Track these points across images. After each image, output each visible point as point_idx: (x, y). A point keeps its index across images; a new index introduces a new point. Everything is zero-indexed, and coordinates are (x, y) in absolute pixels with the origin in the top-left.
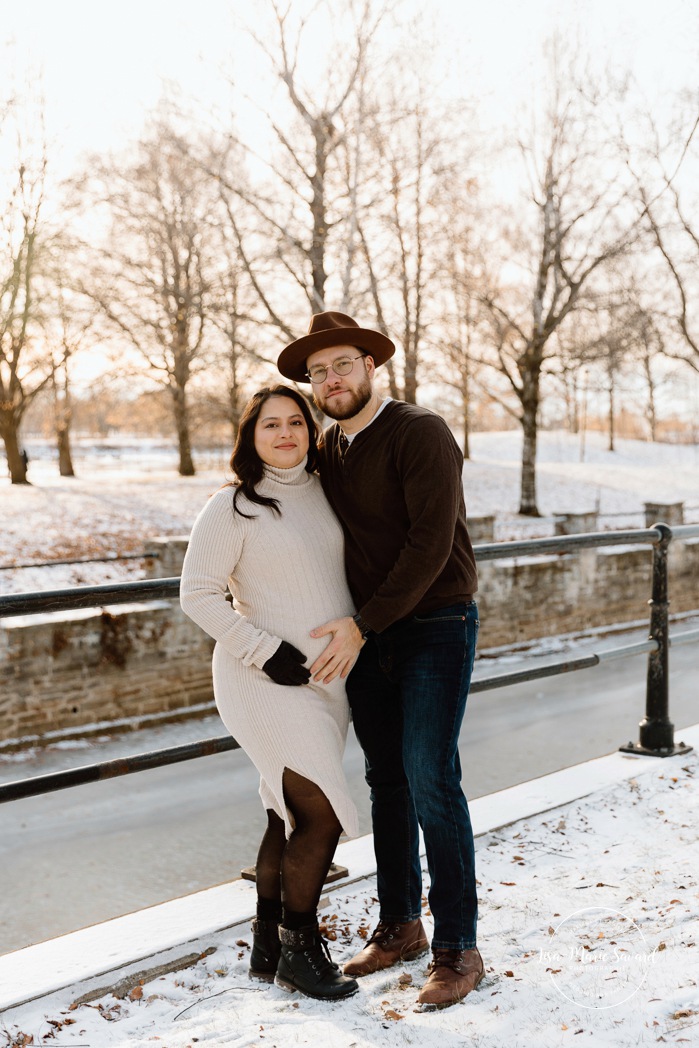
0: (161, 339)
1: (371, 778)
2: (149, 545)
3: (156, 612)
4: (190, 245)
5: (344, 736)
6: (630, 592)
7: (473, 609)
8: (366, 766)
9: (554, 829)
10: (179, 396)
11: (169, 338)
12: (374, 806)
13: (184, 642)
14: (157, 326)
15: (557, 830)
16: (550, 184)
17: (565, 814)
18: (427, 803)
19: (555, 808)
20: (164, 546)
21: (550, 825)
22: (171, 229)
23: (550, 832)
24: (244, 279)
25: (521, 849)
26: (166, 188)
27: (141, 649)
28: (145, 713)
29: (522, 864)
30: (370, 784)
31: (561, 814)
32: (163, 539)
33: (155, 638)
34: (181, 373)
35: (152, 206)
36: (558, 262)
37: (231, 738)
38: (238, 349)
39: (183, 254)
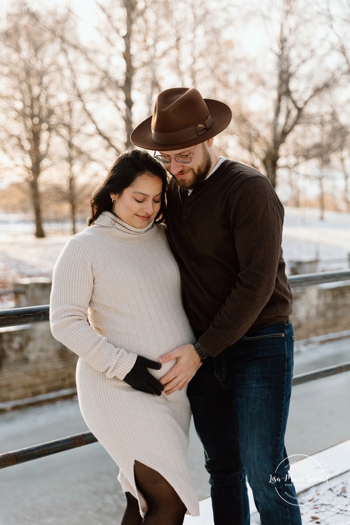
0: (22, 147)
1: (210, 466)
2: (17, 285)
3: (22, 331)
4: (40, 84)
5: (187, 432)
6: (340, 312)
7: (289, 327)
8: (206, 456)
9: (338, 493)
10: (34, 185)
11: (28, 146)
12: (212, 489)
13: (42, 350)
14: (19, 139)
15: (340, 493)
16: (283, 41)
17: (344, 480)
18: (263, 491)
19: (336, 477)
20: (26, 286)
21: (335, 490)
22: (28, 73)
23: (335, 496)
24: (77, 106)
25: (316, 510)
26: (24, 44)
27: (12, 356)
28: (16, 399)
29: (318, 523)
30: (209, 472)
31: (341, 481)
32: (26, 281)
33: (22, 348)
34: (36, 170)
35: (15, 57)
36: (288, 93)
37: (91, 434)
38: (74, 153)
39: (36, 90)
